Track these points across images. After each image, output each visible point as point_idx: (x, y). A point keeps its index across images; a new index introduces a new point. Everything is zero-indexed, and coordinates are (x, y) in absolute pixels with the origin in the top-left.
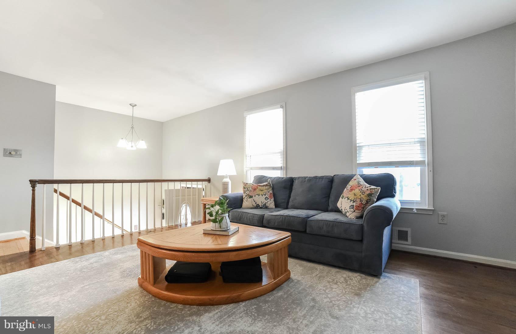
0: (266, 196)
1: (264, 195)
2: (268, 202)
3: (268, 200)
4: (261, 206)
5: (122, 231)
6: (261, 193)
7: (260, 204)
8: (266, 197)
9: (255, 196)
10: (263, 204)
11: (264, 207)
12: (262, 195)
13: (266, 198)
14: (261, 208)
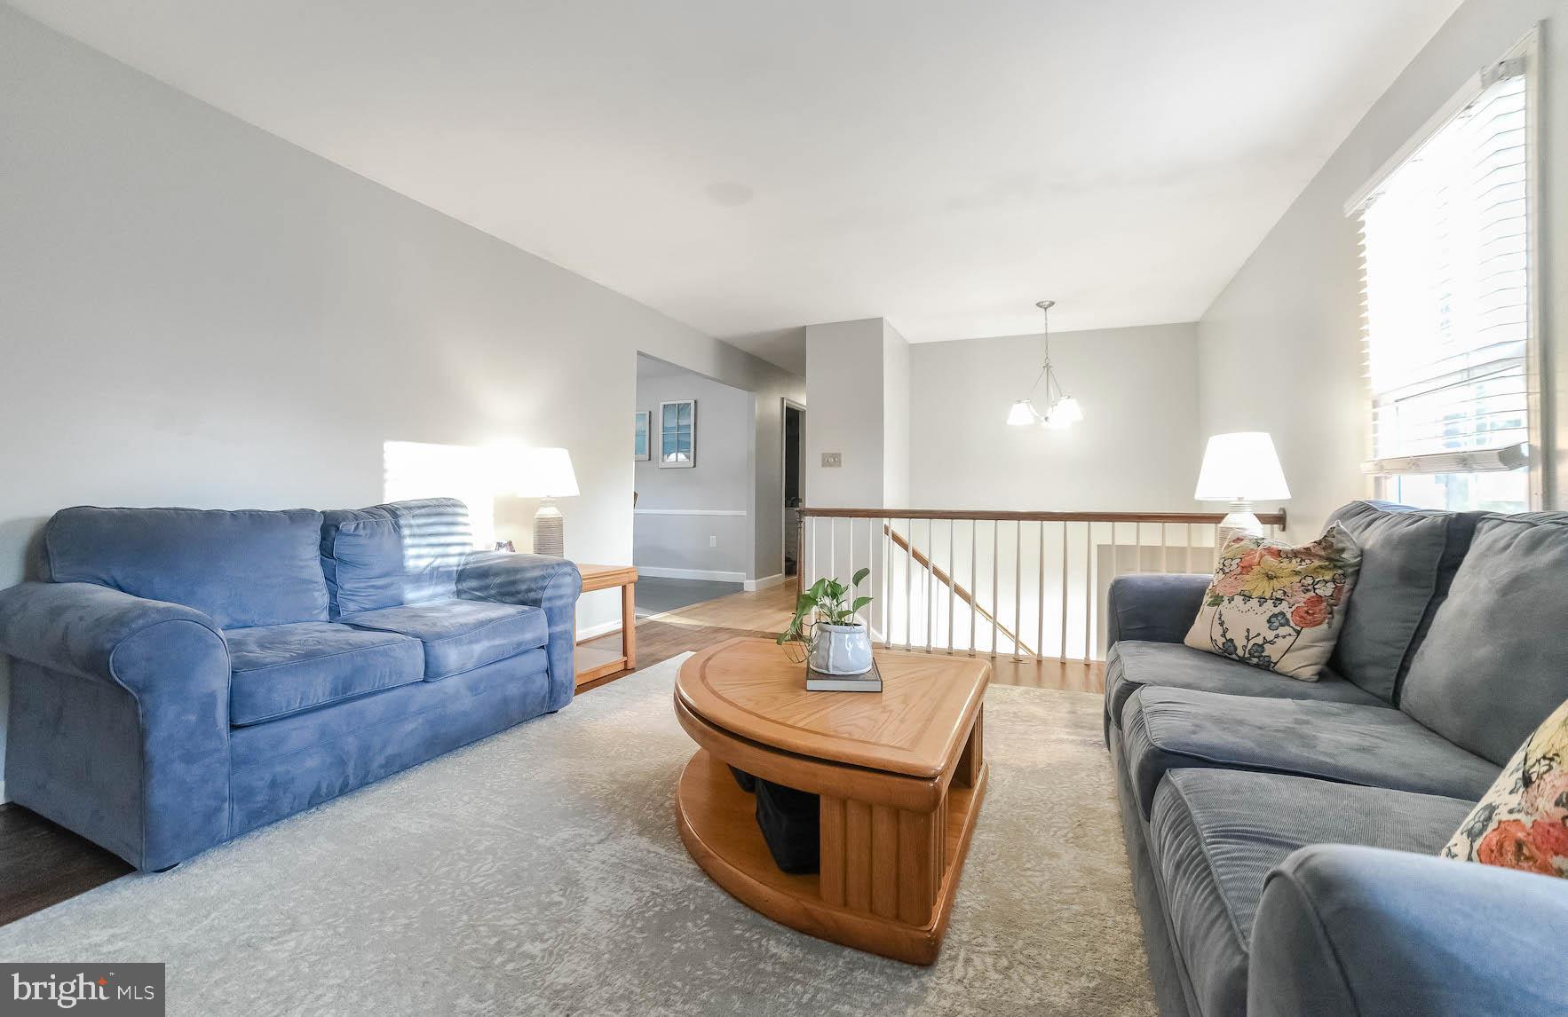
0: (1284, 607)
1: (1270, 602)
2: (1279, 641)
3: (1283, 631)
4: (1240, 652)
5: (1017, 649)
6: (1265, 588)
7: (1240, 642)
8: (1276, 610)
9: (1231, 600)
10: (1252, 643)
11: (1255, 660)
12: (1262, 600)
13: (1275, 616)
14: (1242, 661)
